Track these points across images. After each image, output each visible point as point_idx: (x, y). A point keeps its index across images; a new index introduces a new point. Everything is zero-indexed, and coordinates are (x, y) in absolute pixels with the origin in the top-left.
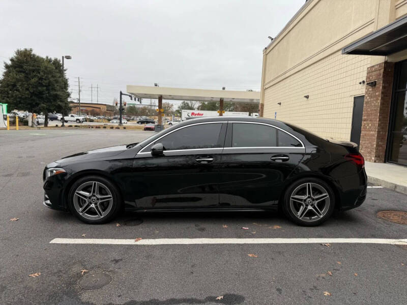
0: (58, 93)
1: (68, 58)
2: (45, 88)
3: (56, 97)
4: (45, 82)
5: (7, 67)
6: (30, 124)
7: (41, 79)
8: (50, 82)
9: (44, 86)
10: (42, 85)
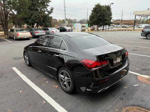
0: (106, 18)
1: (112, 4)
2: (102, 17)
3: (106, 20)
4: (102, 15)
5: (92, 11)
6: (95, 30)
7: (101, 14)
8: (104, 14)
9: (102, 16)
10: (101, 16)
